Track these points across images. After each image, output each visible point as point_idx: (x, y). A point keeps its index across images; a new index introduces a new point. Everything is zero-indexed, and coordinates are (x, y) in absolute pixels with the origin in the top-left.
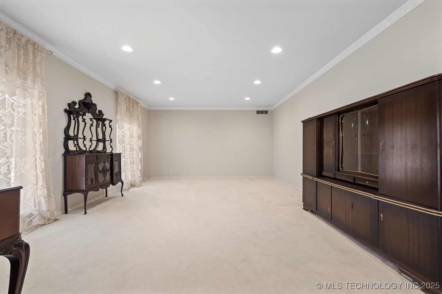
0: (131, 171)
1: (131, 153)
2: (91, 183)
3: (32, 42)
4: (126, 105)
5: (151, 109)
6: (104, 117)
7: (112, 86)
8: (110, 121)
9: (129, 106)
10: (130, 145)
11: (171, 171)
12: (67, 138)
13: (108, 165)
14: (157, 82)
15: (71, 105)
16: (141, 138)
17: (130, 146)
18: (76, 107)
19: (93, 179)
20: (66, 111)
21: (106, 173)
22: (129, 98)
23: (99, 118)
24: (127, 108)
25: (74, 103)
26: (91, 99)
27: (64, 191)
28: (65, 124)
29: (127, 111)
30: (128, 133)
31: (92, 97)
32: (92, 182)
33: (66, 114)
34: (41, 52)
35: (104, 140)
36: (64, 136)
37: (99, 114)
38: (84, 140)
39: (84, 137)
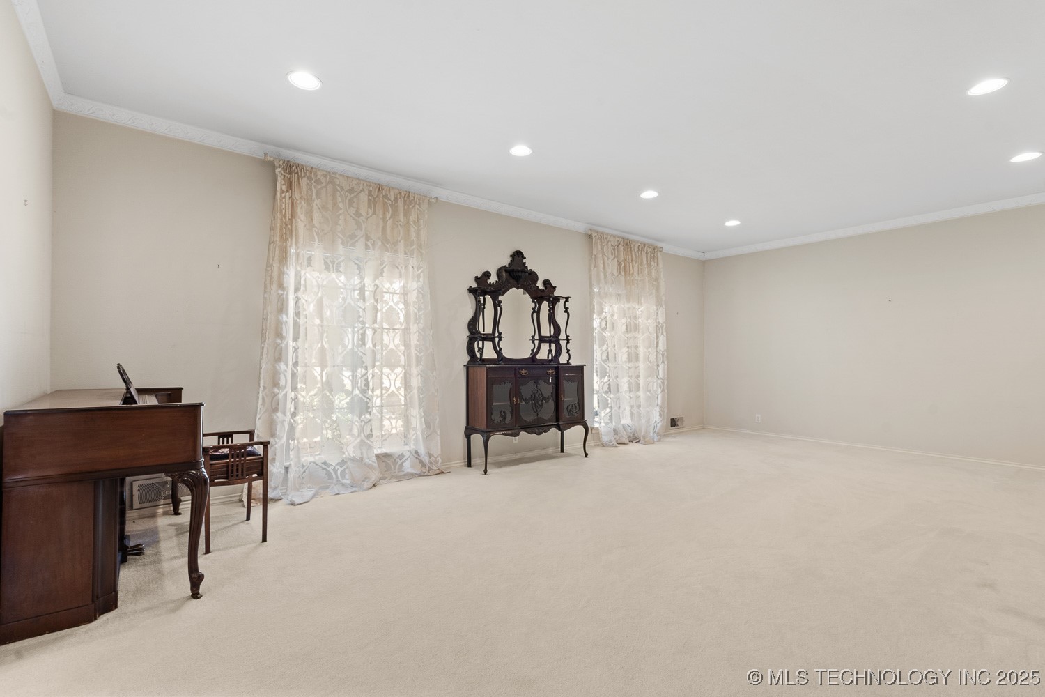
0: (632, 407)
1: (631, 365)
2: (502, 419)
3: (405, 193)
4: (616, 260)
5: (708, 256)
6: (556, 294)
7: (581, 227)
8: (565, 300)
9: (625, 260)
10: (628, 347)
11: (759, 416)
12: (474, 336)
13: (547, 390)
14: (649, 194)
15: (483, 279)
16: (664, 331)
17: (627, 350)
18: (489, 281)
19: (504, 412)
20: (471, 290)
21: (542, 404)
22: (627, 243)
23: (544, 295)
24: (620, 265)
25: (487, 275)
26: (524, 261)
27: (467, 428)
28: (470, 313)
29: (620, 273)
30: (624, 321)
31: (525, 258)
32: (505, 419)
33: (471, 295)
34: (419, 205)
35: (554, 339)
36: (468, 334)
37: (543, 288)
38: (500, 340)
39: (500, 334)
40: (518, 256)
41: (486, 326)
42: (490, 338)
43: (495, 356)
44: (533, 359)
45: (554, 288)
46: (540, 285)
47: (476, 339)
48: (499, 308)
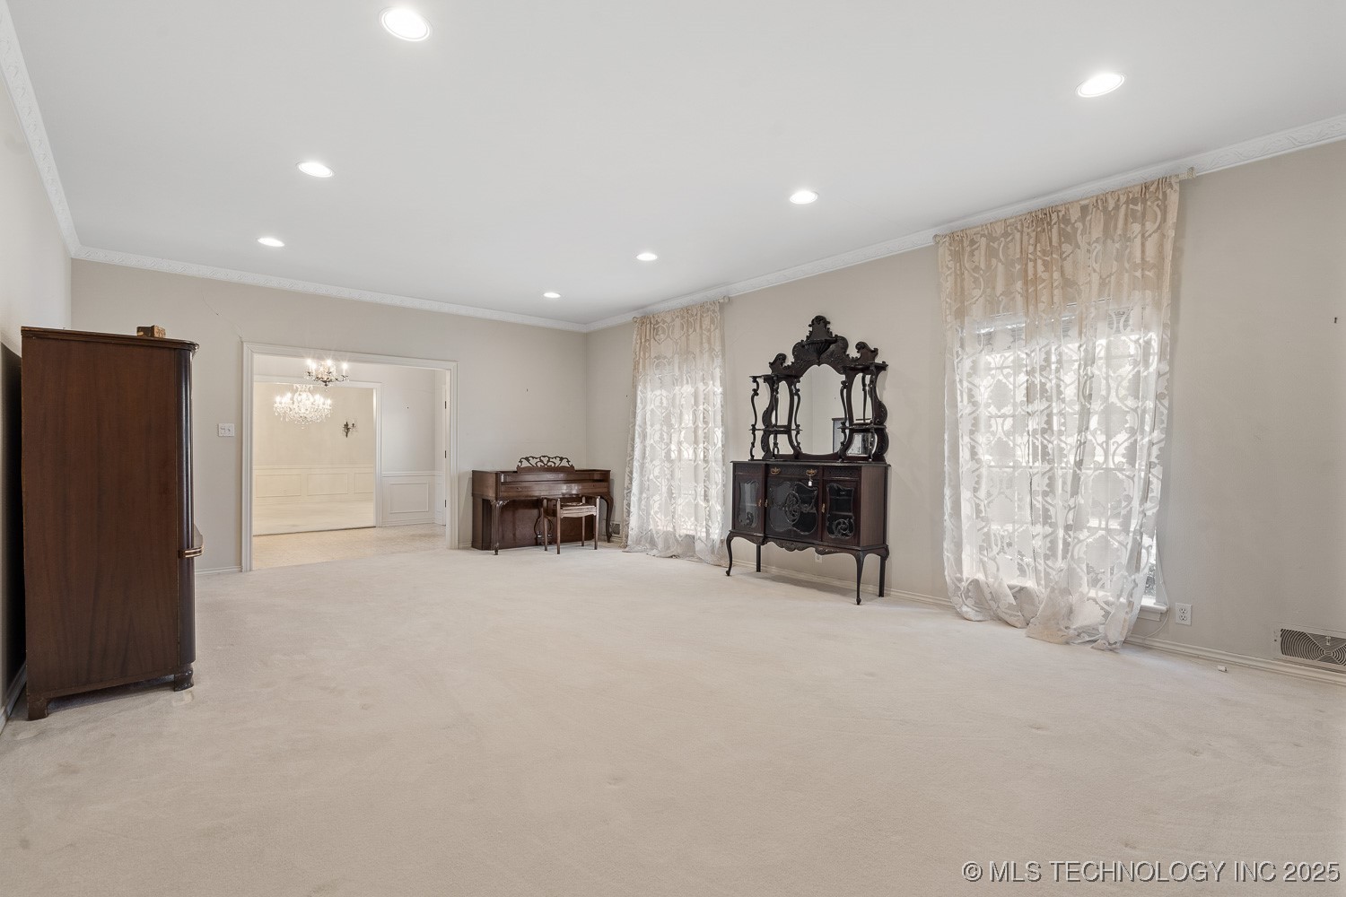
6: (878, 360)
12: (771, 429)
15: (778, 362)
18: (784, 364)
19: (751, 515)
20: (766, 379)
23: (867, 365)
25: (782, 358)
26: (829, 326)
31: (829, 323)
32: (751, 522)
37: (858, 355)
38: (798, 433)
39: (798, 426)
40: (820, 322)
41: (781, 418)
42: (787, 430)
43: (791, 452)
44: (841, 455)
45: (875, 352)
46: (853, 352)
47: (771, 433)
48: (796, 398)
